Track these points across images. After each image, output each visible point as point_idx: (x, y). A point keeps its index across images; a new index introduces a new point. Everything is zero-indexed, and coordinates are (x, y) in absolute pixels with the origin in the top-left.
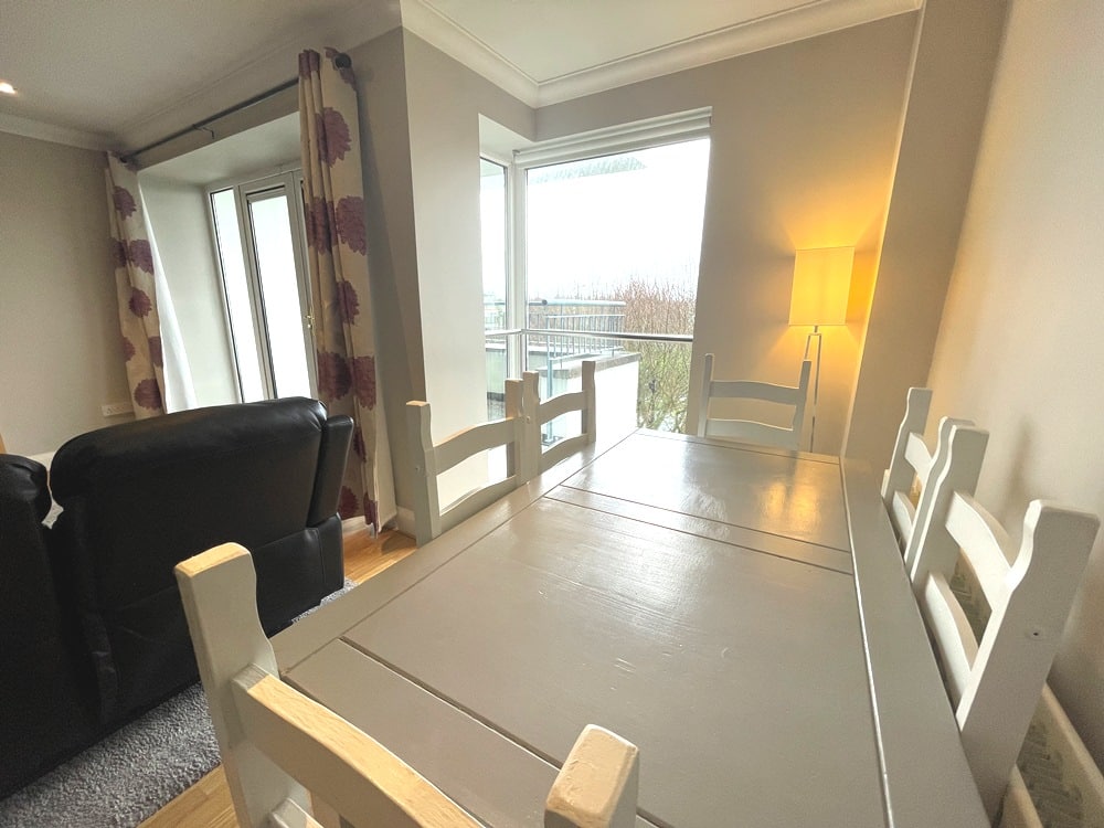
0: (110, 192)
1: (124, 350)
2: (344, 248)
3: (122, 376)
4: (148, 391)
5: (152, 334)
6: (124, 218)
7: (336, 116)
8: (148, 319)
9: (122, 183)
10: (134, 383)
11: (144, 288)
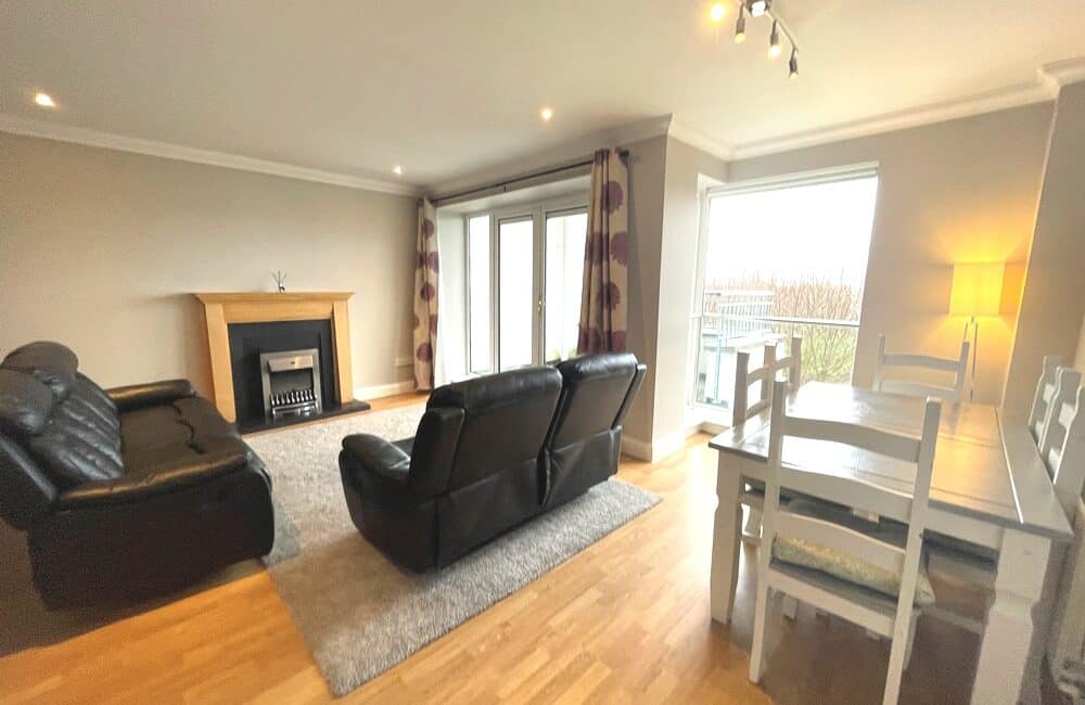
0: (421, 222)
1: (412, 322)
2: (614, 263)
3: (410, 339)
4: (424, 351)
5: (433, 312)
6: (427, 237)
7: (617, 185)
8: (432, 303)
9: (429, 217)
10: (417, 345)
11: (432, 281)
